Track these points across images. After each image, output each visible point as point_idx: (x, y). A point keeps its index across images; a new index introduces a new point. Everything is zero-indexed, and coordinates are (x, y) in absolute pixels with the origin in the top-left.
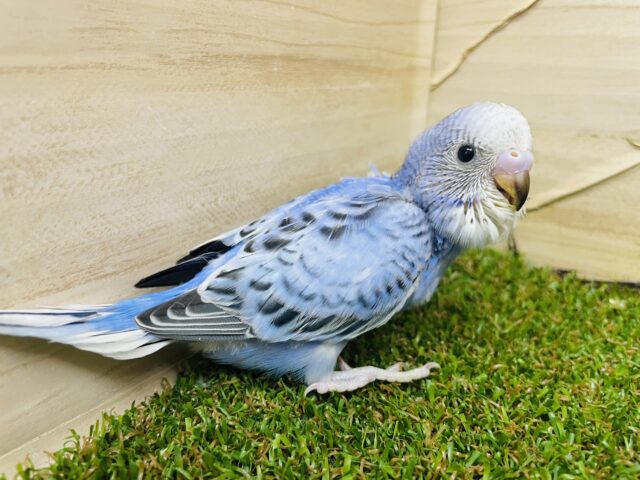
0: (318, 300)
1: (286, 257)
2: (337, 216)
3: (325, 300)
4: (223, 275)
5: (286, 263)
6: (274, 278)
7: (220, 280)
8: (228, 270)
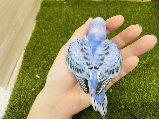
0: (115, 64)
1: (105, 64)
2: (101, 55)
3: (116, 63)
4: (99, 76)
5: (106, 65)
6: (107, 68)
7: (100, 77)
8: (99, 75)
